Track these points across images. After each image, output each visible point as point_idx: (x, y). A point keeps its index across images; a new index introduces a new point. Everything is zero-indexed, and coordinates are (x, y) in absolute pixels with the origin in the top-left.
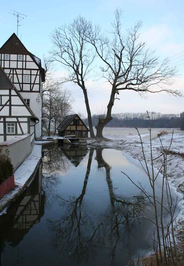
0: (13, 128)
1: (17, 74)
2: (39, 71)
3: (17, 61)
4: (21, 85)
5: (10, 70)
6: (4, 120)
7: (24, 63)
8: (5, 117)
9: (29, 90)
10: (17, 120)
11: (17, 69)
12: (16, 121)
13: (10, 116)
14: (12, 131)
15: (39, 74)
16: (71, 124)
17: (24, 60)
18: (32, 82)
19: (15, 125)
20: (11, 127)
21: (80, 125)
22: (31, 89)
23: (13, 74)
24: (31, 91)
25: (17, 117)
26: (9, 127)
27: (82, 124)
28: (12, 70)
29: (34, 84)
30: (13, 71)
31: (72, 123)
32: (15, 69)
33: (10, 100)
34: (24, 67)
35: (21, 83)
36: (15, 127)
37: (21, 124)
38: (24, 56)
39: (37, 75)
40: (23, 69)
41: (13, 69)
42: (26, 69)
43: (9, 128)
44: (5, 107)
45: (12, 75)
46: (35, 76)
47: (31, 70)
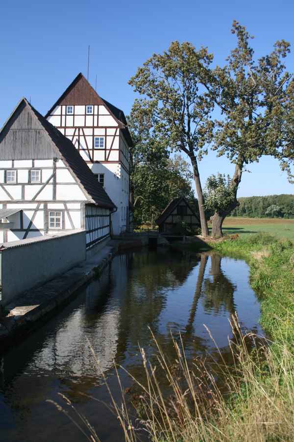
0: (58, 220)
1: (84, 135)
2: (118, 129)
3: (85, 115)
4: (91, 152)
5: (74, 129)
6: (46, 206)
7: (96, 117)
8: (46, 203)
9: (104, 160)
10: (65, 206)
11: (85, 127)
12: (64, 208)
13: (54, 201)
14: (56, 224)
15: (118, 133)
16: (173, 213)
17: (96, 113)
18: (108, 147)
19: (61, 215)
20: (55, 217)
21: (189, 215)
22: (107, 157)
23: (79, 136)
24: (107, 161)
25: (65, 202)
26: (52, 217)
27: (192, 214)
28: (77, 129)
29: (111, 150)
30: (79, 130)
31: (175, 212)
32: (82, 128)
33: (54, 176)
34: (96, 125)
35: (90, 150)
36: (61, 217)
37: (70, 212)
38: (96, 107)
39: (115, 136)
40: (93, 127)
41: (79, 128)
42: (98, 127)
43: (52, 220)
44: (47, 186)
45: (77, 137)
46: (113, 137)
47: (106, 128)
